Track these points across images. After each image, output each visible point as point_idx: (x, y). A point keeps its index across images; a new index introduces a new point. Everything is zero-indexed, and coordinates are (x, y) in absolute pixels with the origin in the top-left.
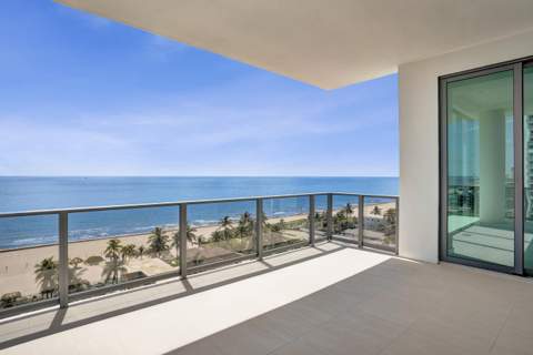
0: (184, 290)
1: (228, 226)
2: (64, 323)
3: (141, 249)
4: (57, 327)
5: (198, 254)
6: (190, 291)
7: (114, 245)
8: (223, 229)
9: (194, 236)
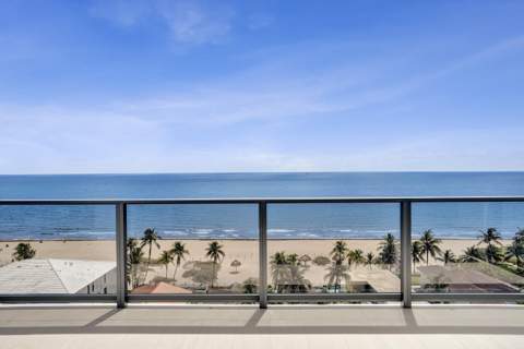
0: (404, 324)
1: (492, 242)
2: (260, 324)
3: (370, 257)
4: (251, 328)
5: (442, 275)
6: (412, 328)
7: (340, 247)
8: (484, 246)
9: (438, 250)
